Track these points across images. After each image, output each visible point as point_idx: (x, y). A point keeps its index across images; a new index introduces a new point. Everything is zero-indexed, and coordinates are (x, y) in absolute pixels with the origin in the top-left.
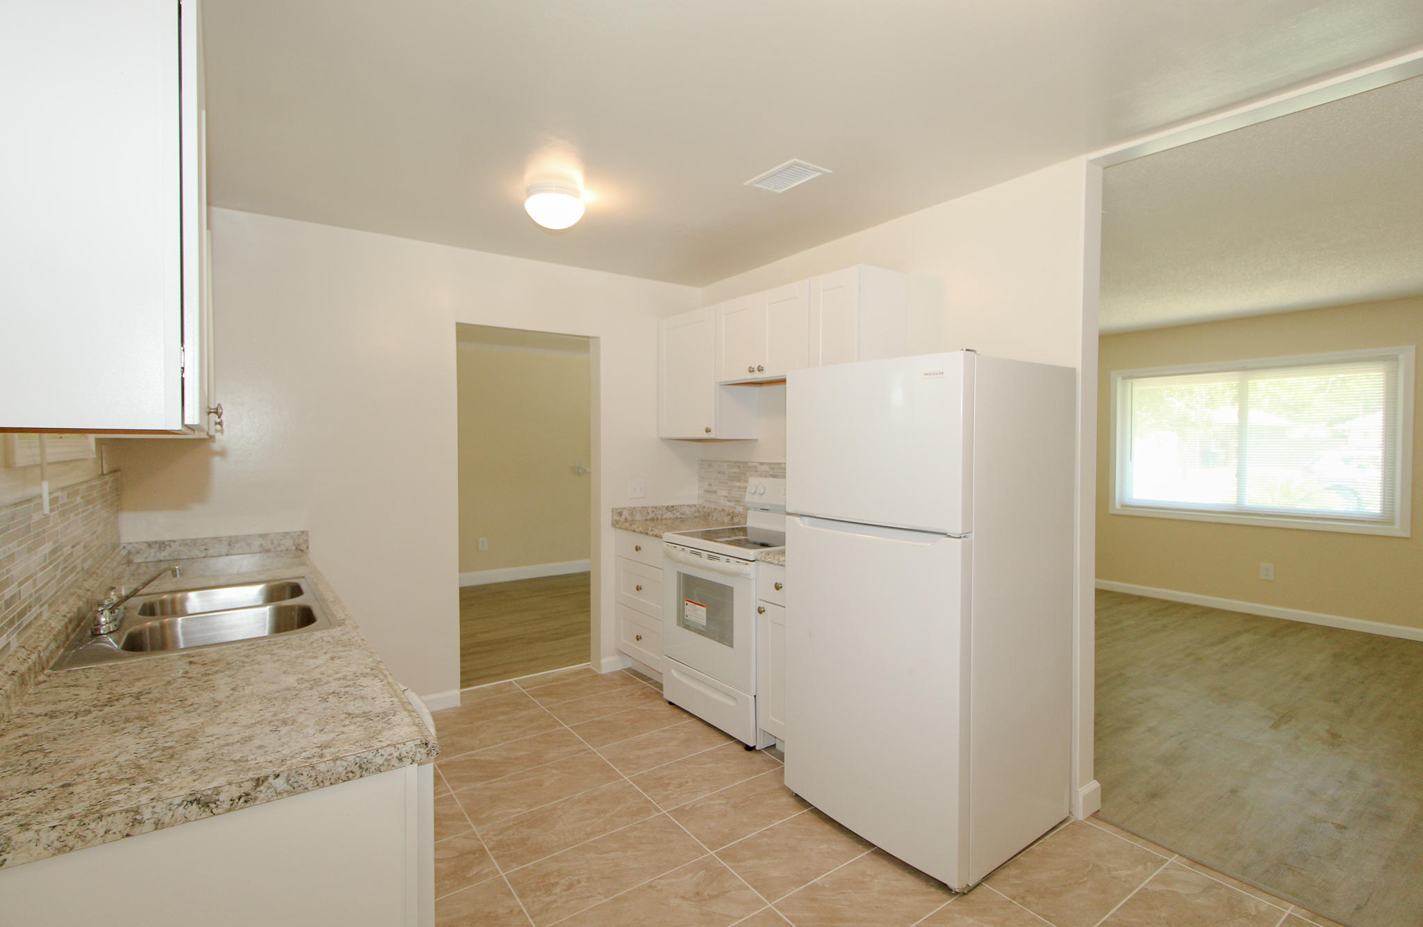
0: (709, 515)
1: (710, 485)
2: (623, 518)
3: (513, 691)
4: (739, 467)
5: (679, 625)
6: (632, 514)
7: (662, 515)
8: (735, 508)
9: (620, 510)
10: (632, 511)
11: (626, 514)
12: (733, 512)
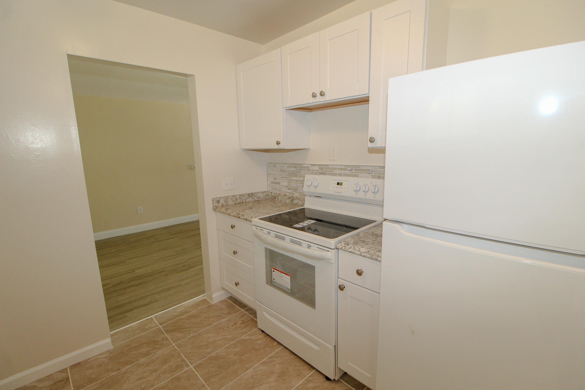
0: (275, 198)
1: (275, 179)
2: (220, 204)
3: (154, 327)
4: (296, 167)
5: (267, 283)
6: (226, 201)
7: (246, 200)
8: (294, 194)
9: (218, 199)
10: (226, 198)
11: (222, 201)
12: (292, 197)
